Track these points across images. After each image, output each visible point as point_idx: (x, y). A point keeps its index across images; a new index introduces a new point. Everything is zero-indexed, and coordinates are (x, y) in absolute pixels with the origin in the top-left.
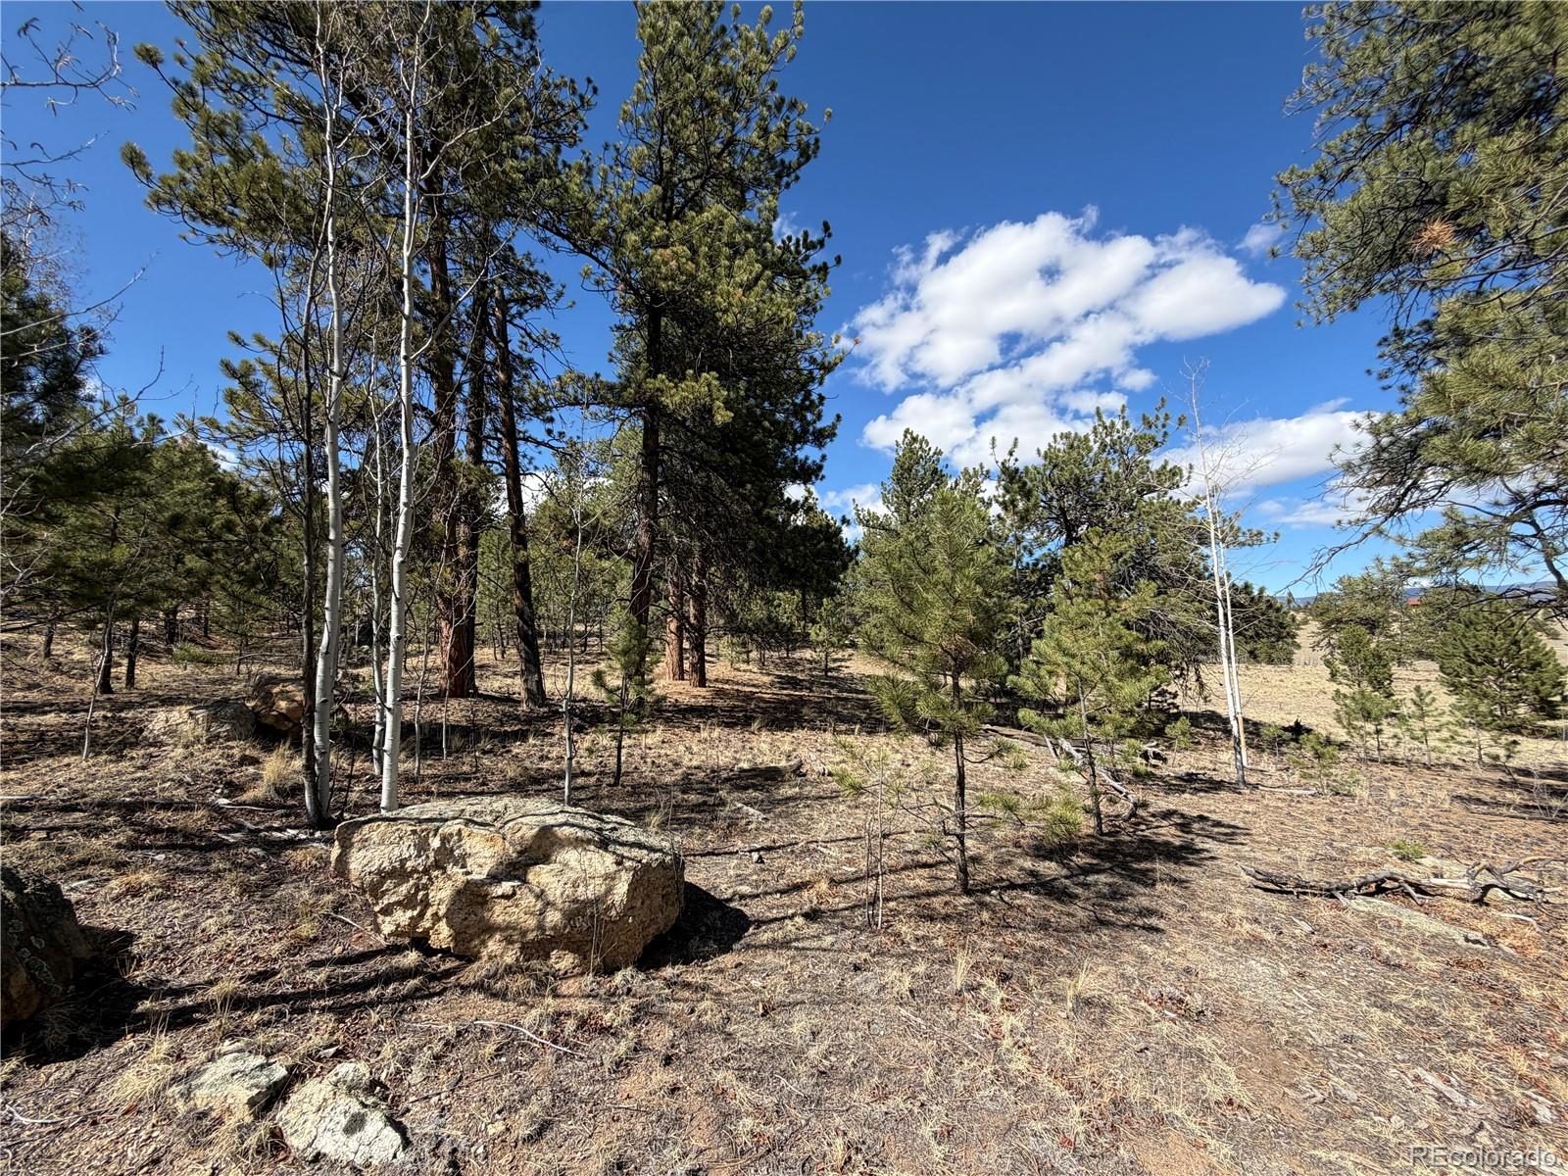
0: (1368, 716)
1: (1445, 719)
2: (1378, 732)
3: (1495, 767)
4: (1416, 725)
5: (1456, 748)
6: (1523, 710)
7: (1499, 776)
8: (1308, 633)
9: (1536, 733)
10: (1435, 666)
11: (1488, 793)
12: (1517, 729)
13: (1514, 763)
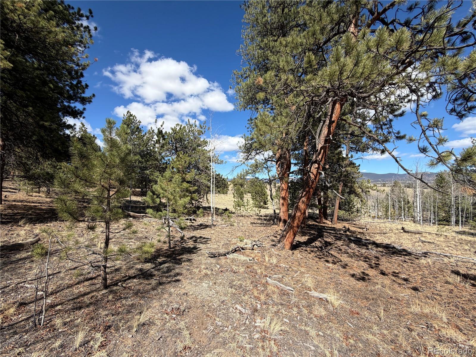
0: (239, 206)
1: (251, 206)
2: (240, 209)
3: (257, 215)
4: (246, 207)
5: (252, 212)
6: (262, 203)
7: (258, 217)
8: (231, 187)
9: (264, 208)
10: (250, 194)
11: (256, 221)
12: (260, 207)
13: (260, 214)
